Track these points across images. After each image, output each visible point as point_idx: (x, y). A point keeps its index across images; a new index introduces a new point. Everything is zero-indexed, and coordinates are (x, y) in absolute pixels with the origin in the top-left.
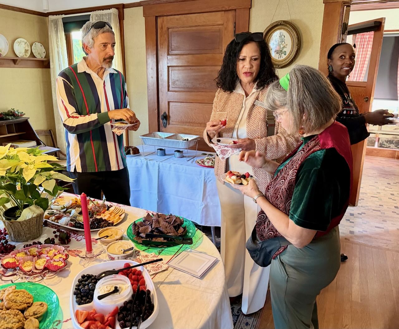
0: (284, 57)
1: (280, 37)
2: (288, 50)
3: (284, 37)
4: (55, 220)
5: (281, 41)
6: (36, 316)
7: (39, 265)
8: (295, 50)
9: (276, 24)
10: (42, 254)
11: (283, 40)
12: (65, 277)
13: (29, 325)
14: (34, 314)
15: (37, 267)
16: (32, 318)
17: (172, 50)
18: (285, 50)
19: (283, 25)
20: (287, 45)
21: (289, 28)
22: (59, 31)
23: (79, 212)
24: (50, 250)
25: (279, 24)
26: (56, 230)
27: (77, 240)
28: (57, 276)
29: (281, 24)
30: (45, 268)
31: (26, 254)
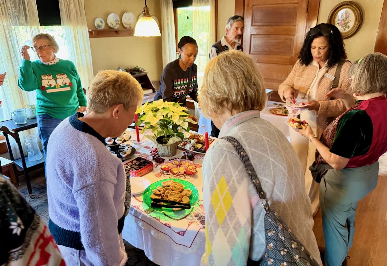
0: (347, 30)
1: (346, 14)
2: (351, 24)
3: (349, 14)
4: (183, 146)
5: (346, 18)
6: (187, 196)
7: (181, 170)
8: (357, 25)
9: (343, 4)
10: (181, 164)
11: (348, 16)
12: (196, 179)
13: (184, 200)
14: (186, 195)
15: (181, 171)
16: (186, 196)
17: (255, 22)
18: (348, 24)
19: (349, 5)
20: (350, 21)
21: (354, 7)
22: (170, 8)
23: (196, 142)
24: (185, 163)
25: (345, 4)
26: (185, 152)
27: (198, 159)
28: (191, 178)
29: (347, 4)
30: (185, 173)
31: (173, 164)
